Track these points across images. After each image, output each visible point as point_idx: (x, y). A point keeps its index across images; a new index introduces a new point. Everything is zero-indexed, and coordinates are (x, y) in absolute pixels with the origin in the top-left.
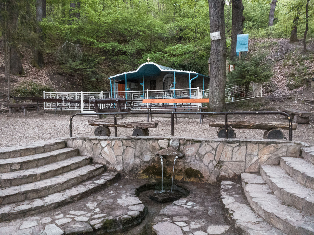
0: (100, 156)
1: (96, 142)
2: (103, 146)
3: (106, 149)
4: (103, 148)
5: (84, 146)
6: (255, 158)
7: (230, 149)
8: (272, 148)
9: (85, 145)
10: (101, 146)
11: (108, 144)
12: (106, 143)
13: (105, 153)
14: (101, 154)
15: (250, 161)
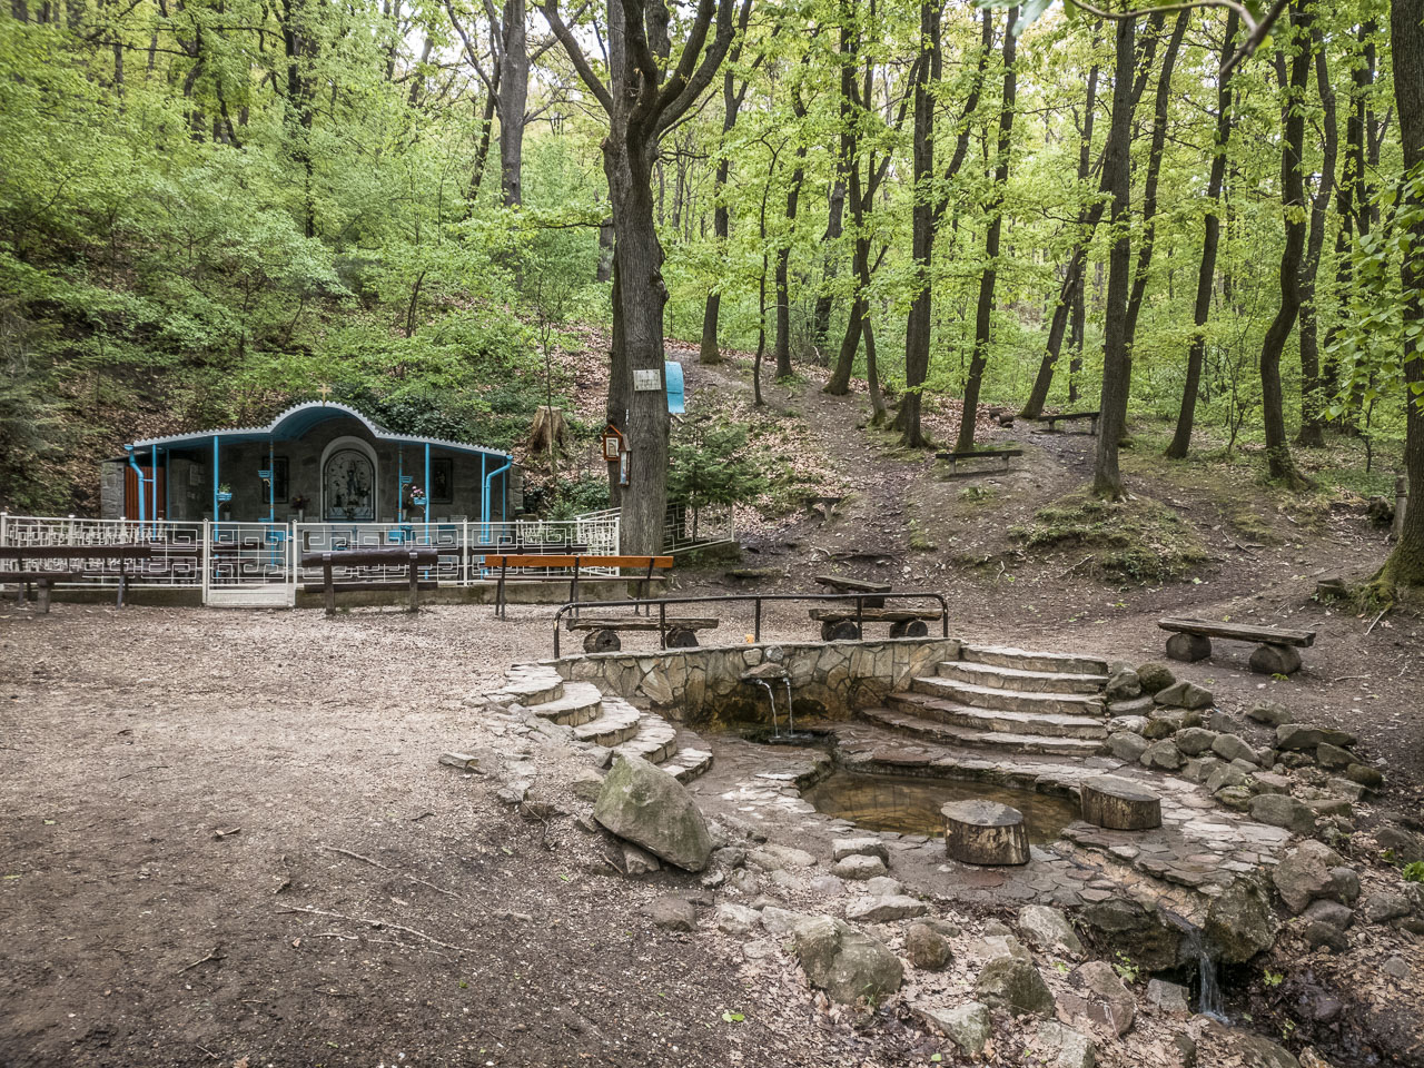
0: (638, 693)
1: (629, 664)
2: (646, 670)
3: (651, 677)
4: (645, 675)
5: (600, 675)
6: (906, 669)
7: (871, 656)
8: (927, 651)
9: (604, 672)
10: (641, 671)
11: (658, 666)
12: (653, 663)
13: (650, 686)
14: (639, 688)
15: (899, 673)
